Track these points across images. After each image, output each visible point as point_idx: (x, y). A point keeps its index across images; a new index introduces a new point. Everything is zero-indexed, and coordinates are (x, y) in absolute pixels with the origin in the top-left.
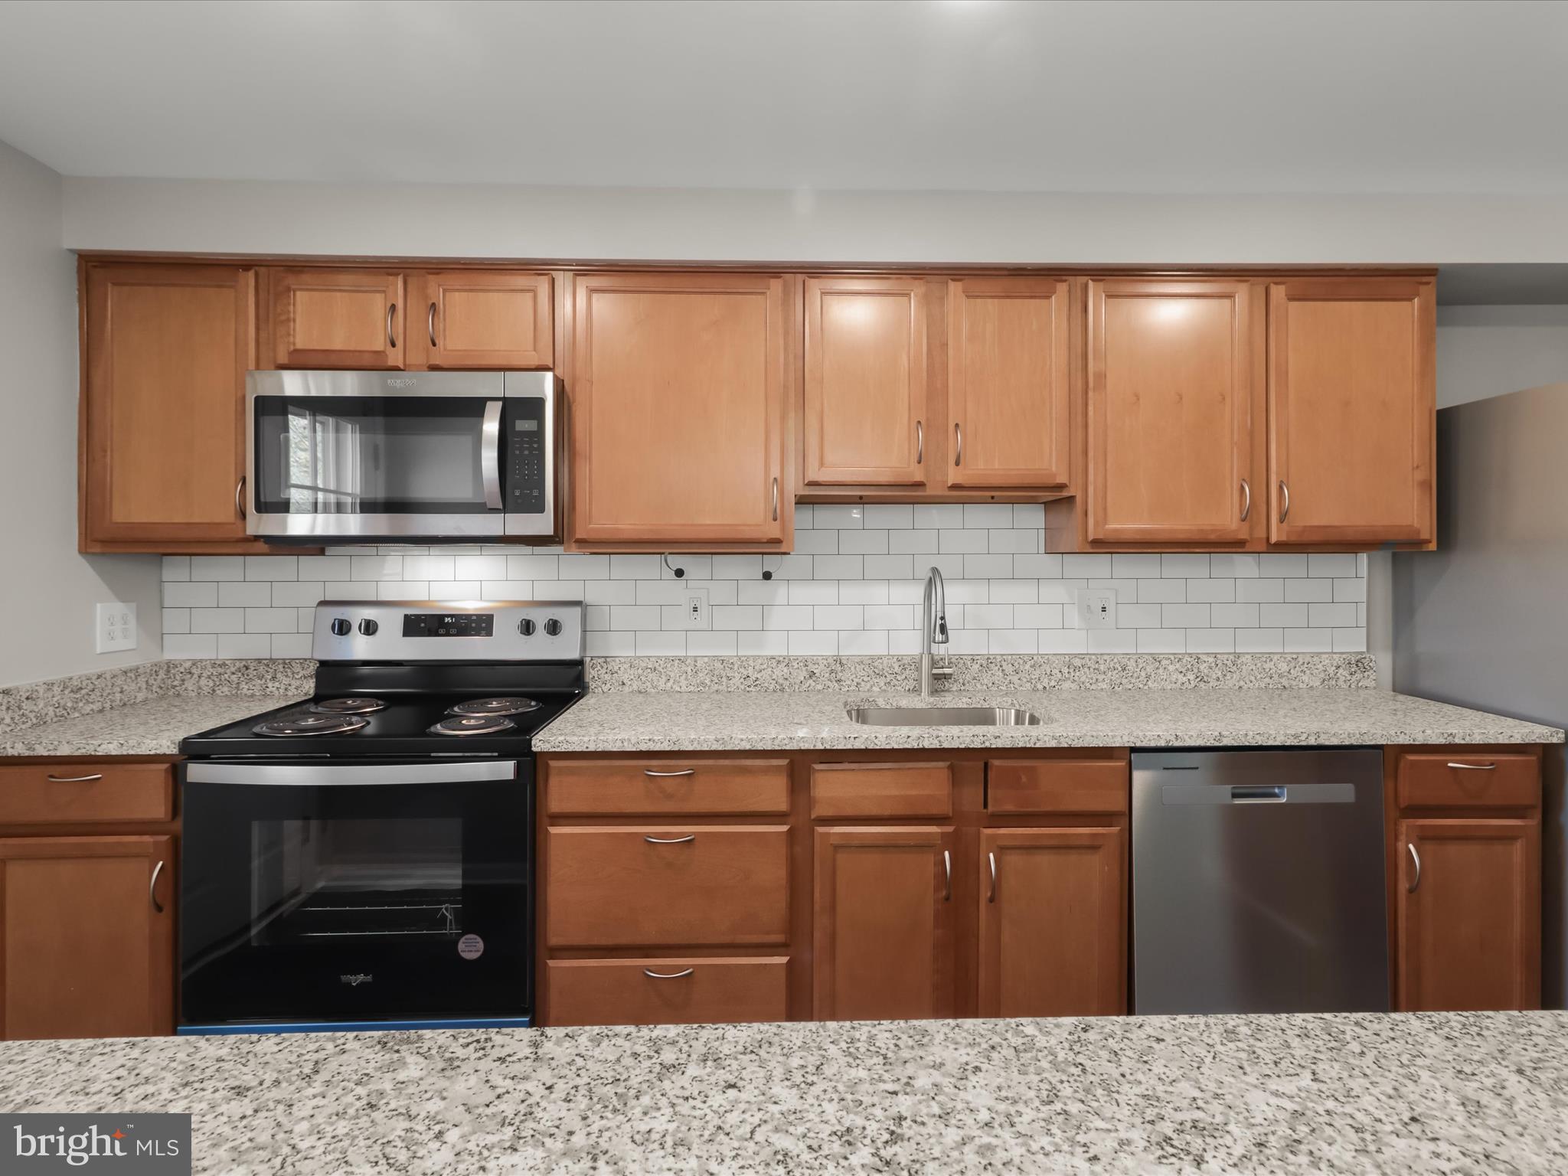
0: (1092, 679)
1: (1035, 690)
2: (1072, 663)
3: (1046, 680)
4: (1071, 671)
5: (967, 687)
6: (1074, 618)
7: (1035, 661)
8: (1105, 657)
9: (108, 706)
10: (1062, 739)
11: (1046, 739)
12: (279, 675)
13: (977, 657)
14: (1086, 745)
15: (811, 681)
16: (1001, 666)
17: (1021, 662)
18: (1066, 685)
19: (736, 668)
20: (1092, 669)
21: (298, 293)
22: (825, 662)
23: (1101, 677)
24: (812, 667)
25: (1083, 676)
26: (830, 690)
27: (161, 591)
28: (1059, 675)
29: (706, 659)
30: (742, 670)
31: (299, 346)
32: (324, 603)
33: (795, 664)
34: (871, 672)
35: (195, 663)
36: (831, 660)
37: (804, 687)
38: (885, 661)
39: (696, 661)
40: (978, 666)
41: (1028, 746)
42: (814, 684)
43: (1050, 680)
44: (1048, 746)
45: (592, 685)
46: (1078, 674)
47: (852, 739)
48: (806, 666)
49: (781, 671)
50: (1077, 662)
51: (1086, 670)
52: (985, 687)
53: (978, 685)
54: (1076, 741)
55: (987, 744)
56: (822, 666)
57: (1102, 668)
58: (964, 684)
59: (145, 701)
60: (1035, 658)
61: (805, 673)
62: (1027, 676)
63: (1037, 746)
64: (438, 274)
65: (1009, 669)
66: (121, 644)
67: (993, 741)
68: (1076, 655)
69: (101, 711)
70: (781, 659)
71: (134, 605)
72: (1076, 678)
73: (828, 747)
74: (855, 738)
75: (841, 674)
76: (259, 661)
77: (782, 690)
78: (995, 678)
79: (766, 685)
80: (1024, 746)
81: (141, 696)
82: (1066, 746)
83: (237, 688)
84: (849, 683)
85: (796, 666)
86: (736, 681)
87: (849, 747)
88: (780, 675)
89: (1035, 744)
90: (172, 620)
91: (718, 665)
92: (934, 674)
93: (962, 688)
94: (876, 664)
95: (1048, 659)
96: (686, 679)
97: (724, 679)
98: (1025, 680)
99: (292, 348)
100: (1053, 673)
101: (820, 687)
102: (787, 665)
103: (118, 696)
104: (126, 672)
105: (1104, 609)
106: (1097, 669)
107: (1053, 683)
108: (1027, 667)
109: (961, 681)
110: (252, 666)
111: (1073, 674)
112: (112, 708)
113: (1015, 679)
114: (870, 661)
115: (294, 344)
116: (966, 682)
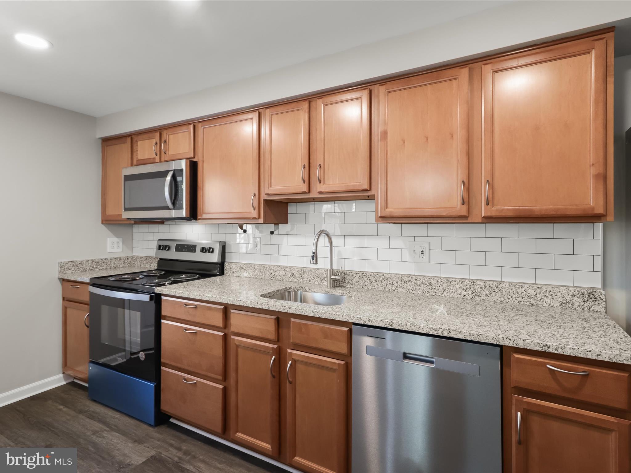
0: (413, 288)
1: (384, 291)
2: (403, 279)
3: (390, 286)
4: (403, 283)
5: (354, 286)
6: (407, 256)
7: (385, 277)
8: (420, 277)
9: (109, 267)
10: (316, 313)
11: (310, 312)
12: (153, 262)
13: (359, 272)
14: (326, 318)
15: (292, 277)
16: (369, 278)
17: (378, 276)
18: (400, 290)
19: (267, 270)
20: (413, 283)
21: (139, 142)
22: (298, 270)
23: (418, 287)
24: (293, 272)
25: (409, 286)
26: (300, 282)
27: (132, 235)
28: (396, 285)
29: (258, 265)
30: (269, 271)
31: (139, 159)
32: (160, 240)
33: (287, 270)
34: (315, 276)
35: (137, 256)
36: (300, 269)
37: (290, 280)
38: (320, 271)
39: (255, 266)
40: (358, 277)
41: (302, 314)
42: (293, 279)
43: (392, 287)
44: (310, 315)
45: (225, 272)
46: (406, 285)
47: (239, 301)
48: (291, 271)
49: (282, 272)
50: (406, 279)
51: (410, 283)
52: (361, 287)
53: (359, 286)
54: (322, 315)
55: (286, 311)
56: (296, 272)
57: (418, 283)
58: (352, 285)
59: (123, 267)
60: (385, 275)
61: (290, 274)
62: (381, 283)
63: (306, 314)
64: (166, 130)
65: (372, 279)
66: (116, 250)
67: (288, 309)
68: (405, 275)
69: (106, 269)
70: (282, 267)
71: (121, 239)
72: (405, 287)
73: (232, 303)
74: (240, 301)
75: (303, 275)
76: (149, 257)
77: (283, 280)
78: (366, 283)
79: (277, 277)
80: (300, 314)
81: (121, 266)
82: (318, 316)
83: (145, 265)
84: (306, 279)
85: (287, 271)
86: (267, 275)
87: (238, 304)
88: (282, 274)
89: (305, 314)
90: (135, 244)
91: (262, 268)
92: (332, 279)
93: (352, 286)
94: (316, 272)
95: (390, 275)
96: (252, 273)
97: (264, 274)
98: (380, 285)
99: (137, 159)
100: (393, 283)
101: (296, 280)
102: (284, 270)
103: (113, 265)
104: (116, 258)
105: (422, 253)
106: (416, 283)
107: (393, 288)
108: (381, 279)
109: (351, 283)
110: (148, 258)
111: (403, 285)
112: (110, 268)
113: (375, 284)
114: (314, 271)
115: (138, 158)
116: (353, 283)
